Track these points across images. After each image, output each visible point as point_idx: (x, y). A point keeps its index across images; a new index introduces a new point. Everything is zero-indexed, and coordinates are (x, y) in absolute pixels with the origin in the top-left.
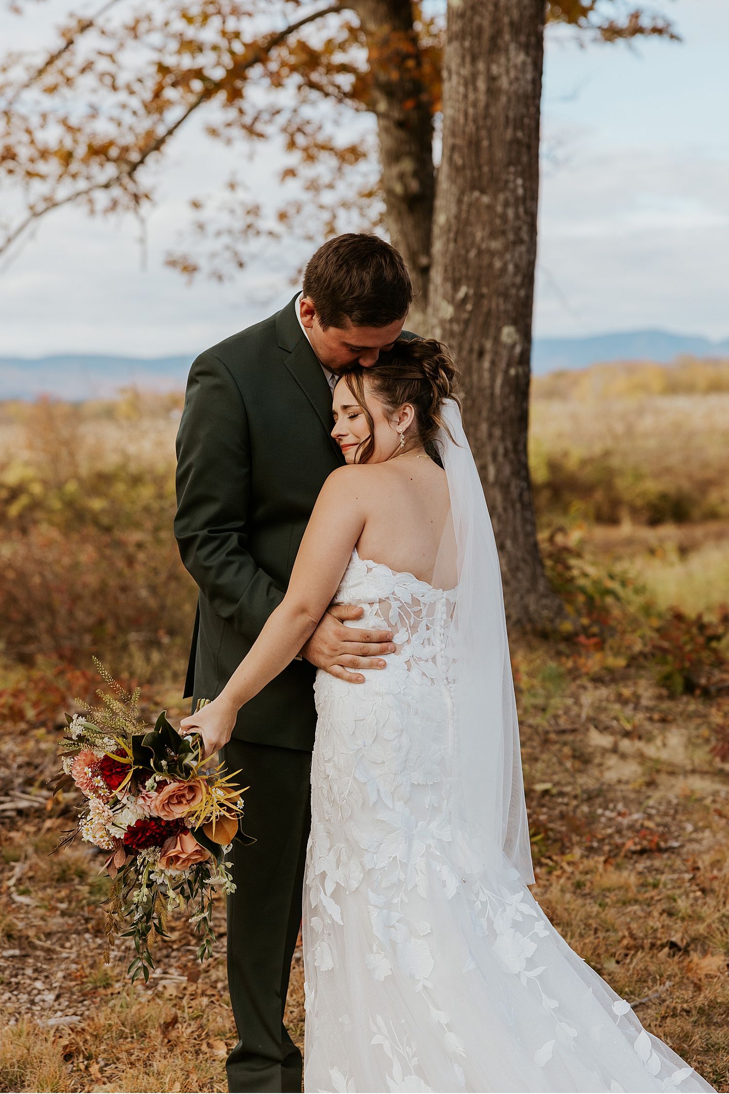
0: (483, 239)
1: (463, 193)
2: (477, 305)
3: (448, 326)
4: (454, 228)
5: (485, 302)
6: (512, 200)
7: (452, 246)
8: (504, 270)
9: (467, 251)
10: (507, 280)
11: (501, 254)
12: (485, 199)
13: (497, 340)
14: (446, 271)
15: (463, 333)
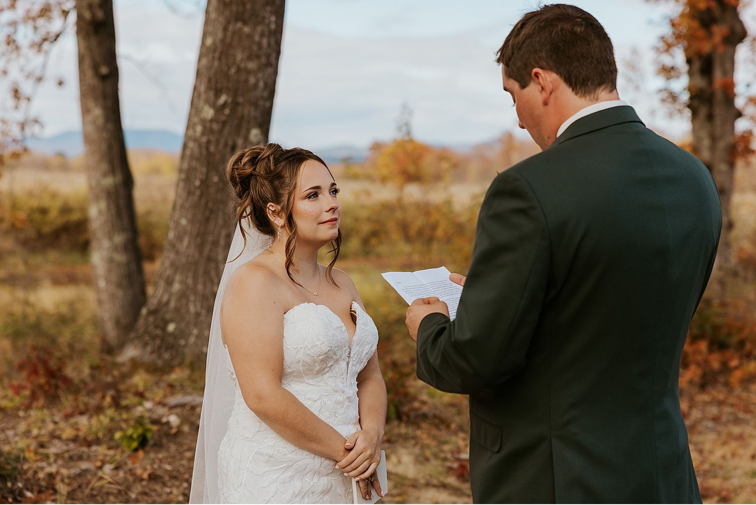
0: (242, 60)
1: (228, 22)
2: (233, 110)
3: (208, 125)
4: (219, 50)
5: (240, 109)
6: (267, 33)
7: (216, 63)
8: (256, 85)
9: (229, 68)
10: (258, 93)
11: (255, 73)
12: (247, 29)
13: (246, 138)
14: (209, 81)
15: (221, 131)
